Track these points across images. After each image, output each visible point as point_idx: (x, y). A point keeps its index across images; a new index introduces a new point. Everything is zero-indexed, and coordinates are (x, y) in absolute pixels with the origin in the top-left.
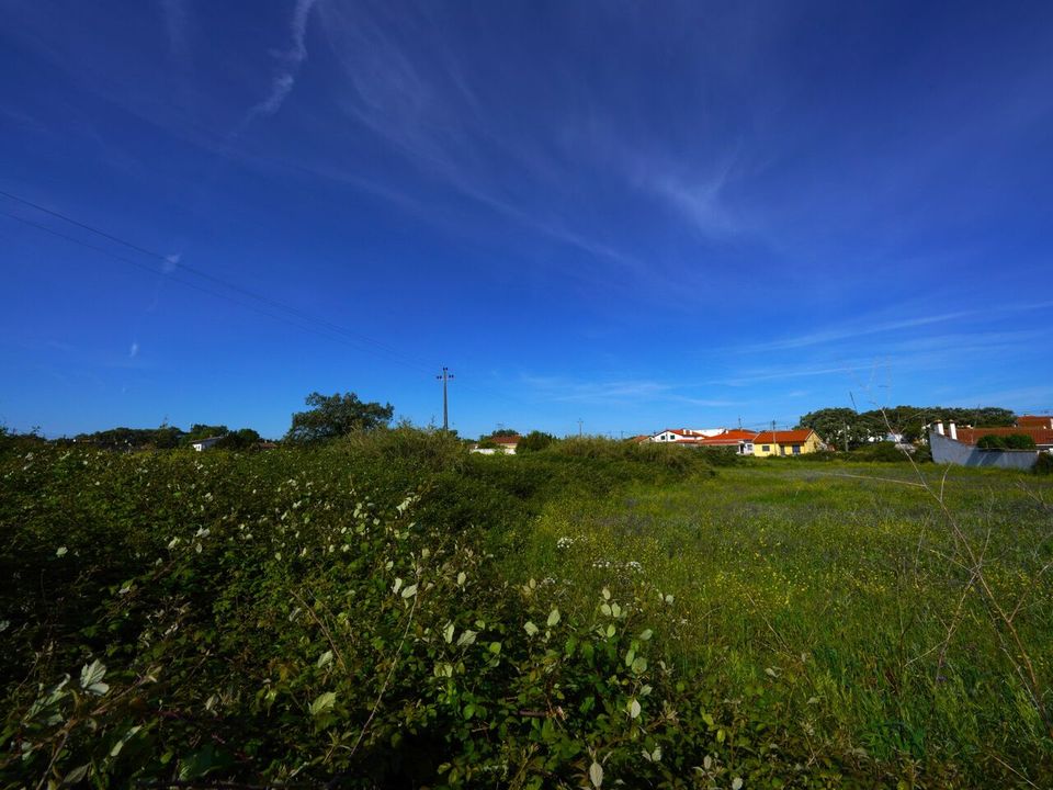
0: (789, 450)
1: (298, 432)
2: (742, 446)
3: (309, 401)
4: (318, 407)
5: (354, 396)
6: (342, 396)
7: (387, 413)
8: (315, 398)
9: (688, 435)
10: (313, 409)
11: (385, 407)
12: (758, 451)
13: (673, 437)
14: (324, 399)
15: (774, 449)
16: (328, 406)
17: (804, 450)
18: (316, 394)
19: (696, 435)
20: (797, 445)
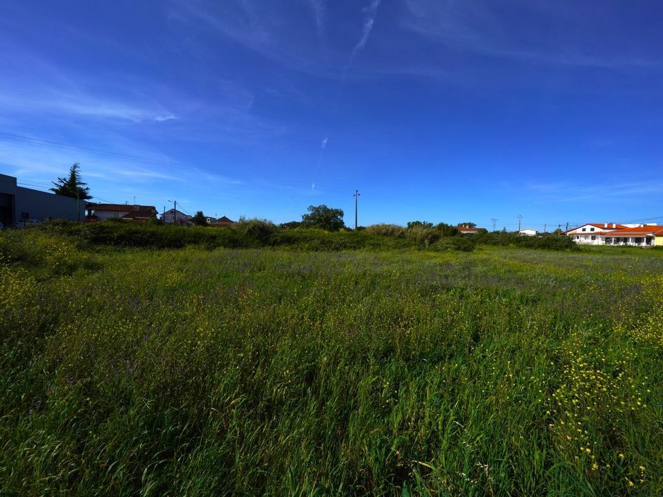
2: (650, 239)
9: (609, 228)
13: (593, 229)
19: (619, 228)
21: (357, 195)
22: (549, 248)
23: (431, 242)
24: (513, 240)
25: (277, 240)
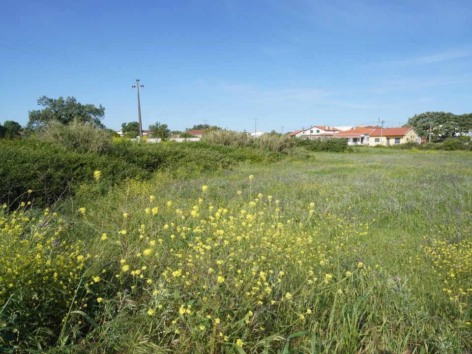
0: (392, 142)
1: (35, 125)
2: (362, 139)
3: (40, 101)
4: (48, 107)
5: (73, 100)
6: (65, 99)
7: (100, 112)
8: (43, 100)
9: (329, 130)
10: (44, 108)
11: (98, 108)
12: (372, 142)
13: (318, 131)
14: (51, 100)
15: (383, 141)
16: (54, 106)
17: (403, 141)
18: (44, 97)
19: (334, 130)
20: (398, 138)
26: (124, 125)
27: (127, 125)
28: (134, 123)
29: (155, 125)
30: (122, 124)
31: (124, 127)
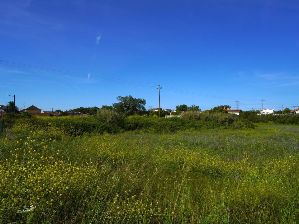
5: (131, 97)
8: (120, 98)
21: (159, 88)
22: (296, 124)
23: (230, 123)
24: (271, 118)
25: (130, 126)
26: (177, 107)
27: (179, 107)
28: (183, 105)
29: (191, 107)
30: (176, 106)
31: (177, 108)
